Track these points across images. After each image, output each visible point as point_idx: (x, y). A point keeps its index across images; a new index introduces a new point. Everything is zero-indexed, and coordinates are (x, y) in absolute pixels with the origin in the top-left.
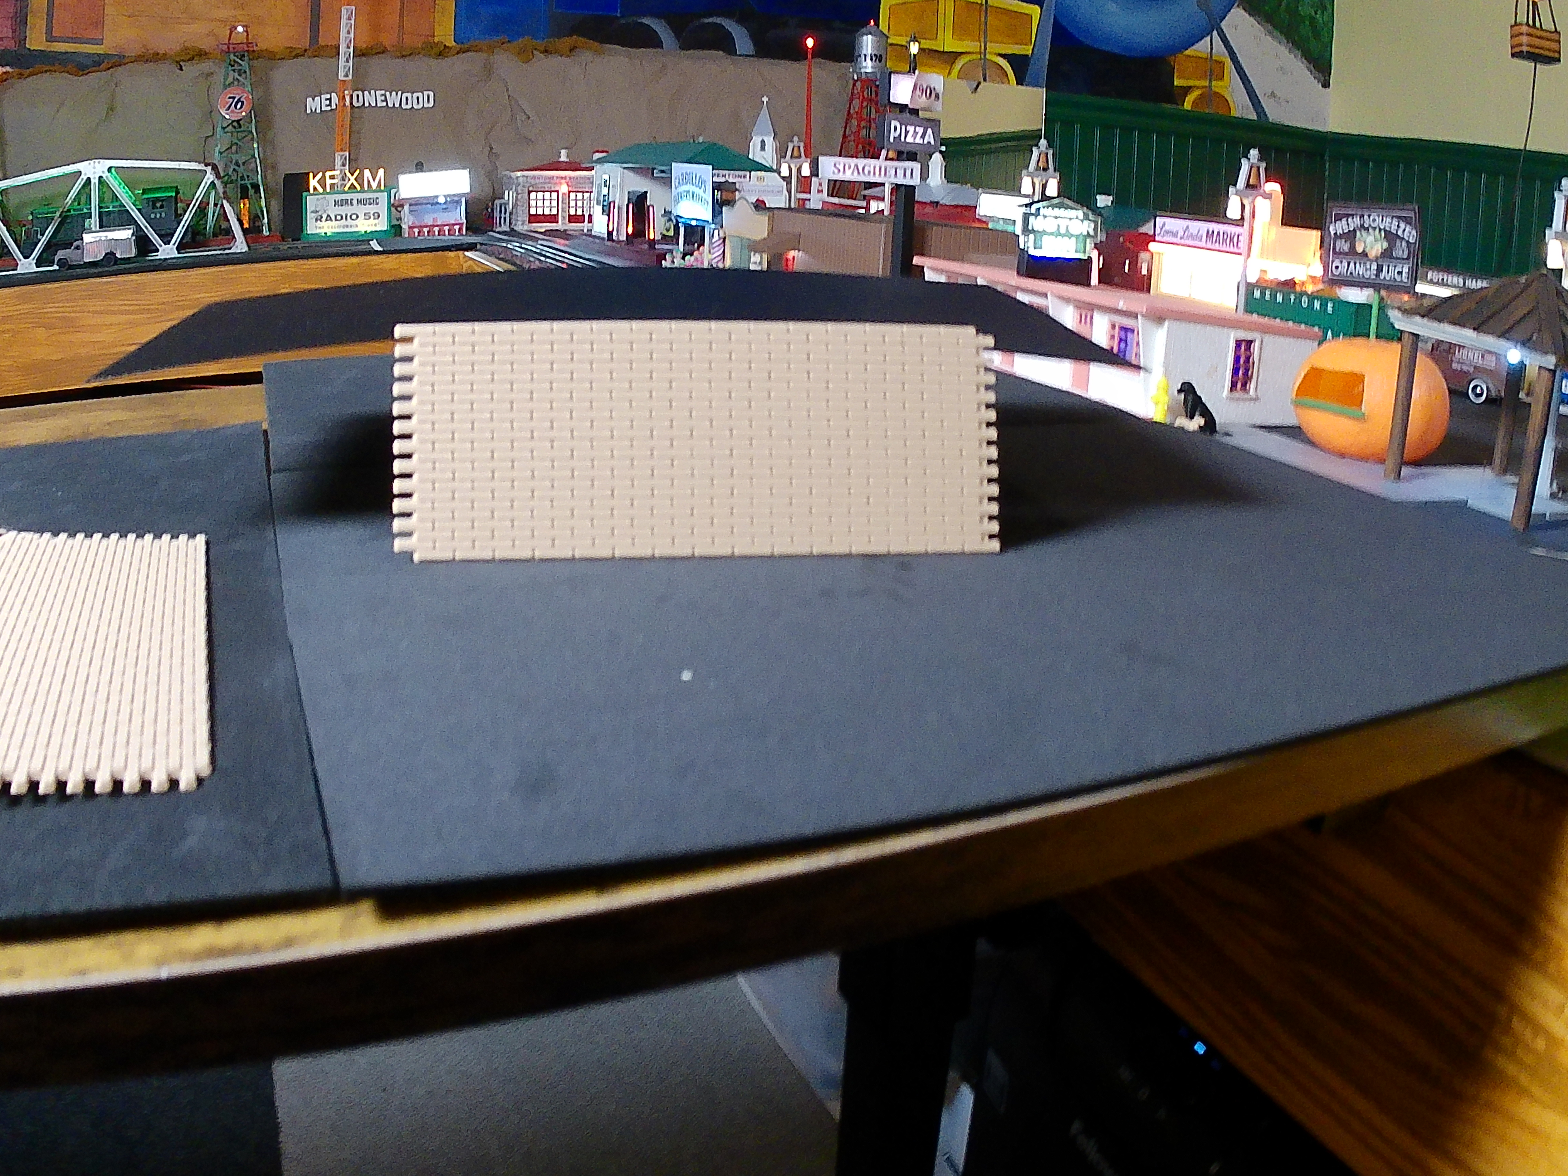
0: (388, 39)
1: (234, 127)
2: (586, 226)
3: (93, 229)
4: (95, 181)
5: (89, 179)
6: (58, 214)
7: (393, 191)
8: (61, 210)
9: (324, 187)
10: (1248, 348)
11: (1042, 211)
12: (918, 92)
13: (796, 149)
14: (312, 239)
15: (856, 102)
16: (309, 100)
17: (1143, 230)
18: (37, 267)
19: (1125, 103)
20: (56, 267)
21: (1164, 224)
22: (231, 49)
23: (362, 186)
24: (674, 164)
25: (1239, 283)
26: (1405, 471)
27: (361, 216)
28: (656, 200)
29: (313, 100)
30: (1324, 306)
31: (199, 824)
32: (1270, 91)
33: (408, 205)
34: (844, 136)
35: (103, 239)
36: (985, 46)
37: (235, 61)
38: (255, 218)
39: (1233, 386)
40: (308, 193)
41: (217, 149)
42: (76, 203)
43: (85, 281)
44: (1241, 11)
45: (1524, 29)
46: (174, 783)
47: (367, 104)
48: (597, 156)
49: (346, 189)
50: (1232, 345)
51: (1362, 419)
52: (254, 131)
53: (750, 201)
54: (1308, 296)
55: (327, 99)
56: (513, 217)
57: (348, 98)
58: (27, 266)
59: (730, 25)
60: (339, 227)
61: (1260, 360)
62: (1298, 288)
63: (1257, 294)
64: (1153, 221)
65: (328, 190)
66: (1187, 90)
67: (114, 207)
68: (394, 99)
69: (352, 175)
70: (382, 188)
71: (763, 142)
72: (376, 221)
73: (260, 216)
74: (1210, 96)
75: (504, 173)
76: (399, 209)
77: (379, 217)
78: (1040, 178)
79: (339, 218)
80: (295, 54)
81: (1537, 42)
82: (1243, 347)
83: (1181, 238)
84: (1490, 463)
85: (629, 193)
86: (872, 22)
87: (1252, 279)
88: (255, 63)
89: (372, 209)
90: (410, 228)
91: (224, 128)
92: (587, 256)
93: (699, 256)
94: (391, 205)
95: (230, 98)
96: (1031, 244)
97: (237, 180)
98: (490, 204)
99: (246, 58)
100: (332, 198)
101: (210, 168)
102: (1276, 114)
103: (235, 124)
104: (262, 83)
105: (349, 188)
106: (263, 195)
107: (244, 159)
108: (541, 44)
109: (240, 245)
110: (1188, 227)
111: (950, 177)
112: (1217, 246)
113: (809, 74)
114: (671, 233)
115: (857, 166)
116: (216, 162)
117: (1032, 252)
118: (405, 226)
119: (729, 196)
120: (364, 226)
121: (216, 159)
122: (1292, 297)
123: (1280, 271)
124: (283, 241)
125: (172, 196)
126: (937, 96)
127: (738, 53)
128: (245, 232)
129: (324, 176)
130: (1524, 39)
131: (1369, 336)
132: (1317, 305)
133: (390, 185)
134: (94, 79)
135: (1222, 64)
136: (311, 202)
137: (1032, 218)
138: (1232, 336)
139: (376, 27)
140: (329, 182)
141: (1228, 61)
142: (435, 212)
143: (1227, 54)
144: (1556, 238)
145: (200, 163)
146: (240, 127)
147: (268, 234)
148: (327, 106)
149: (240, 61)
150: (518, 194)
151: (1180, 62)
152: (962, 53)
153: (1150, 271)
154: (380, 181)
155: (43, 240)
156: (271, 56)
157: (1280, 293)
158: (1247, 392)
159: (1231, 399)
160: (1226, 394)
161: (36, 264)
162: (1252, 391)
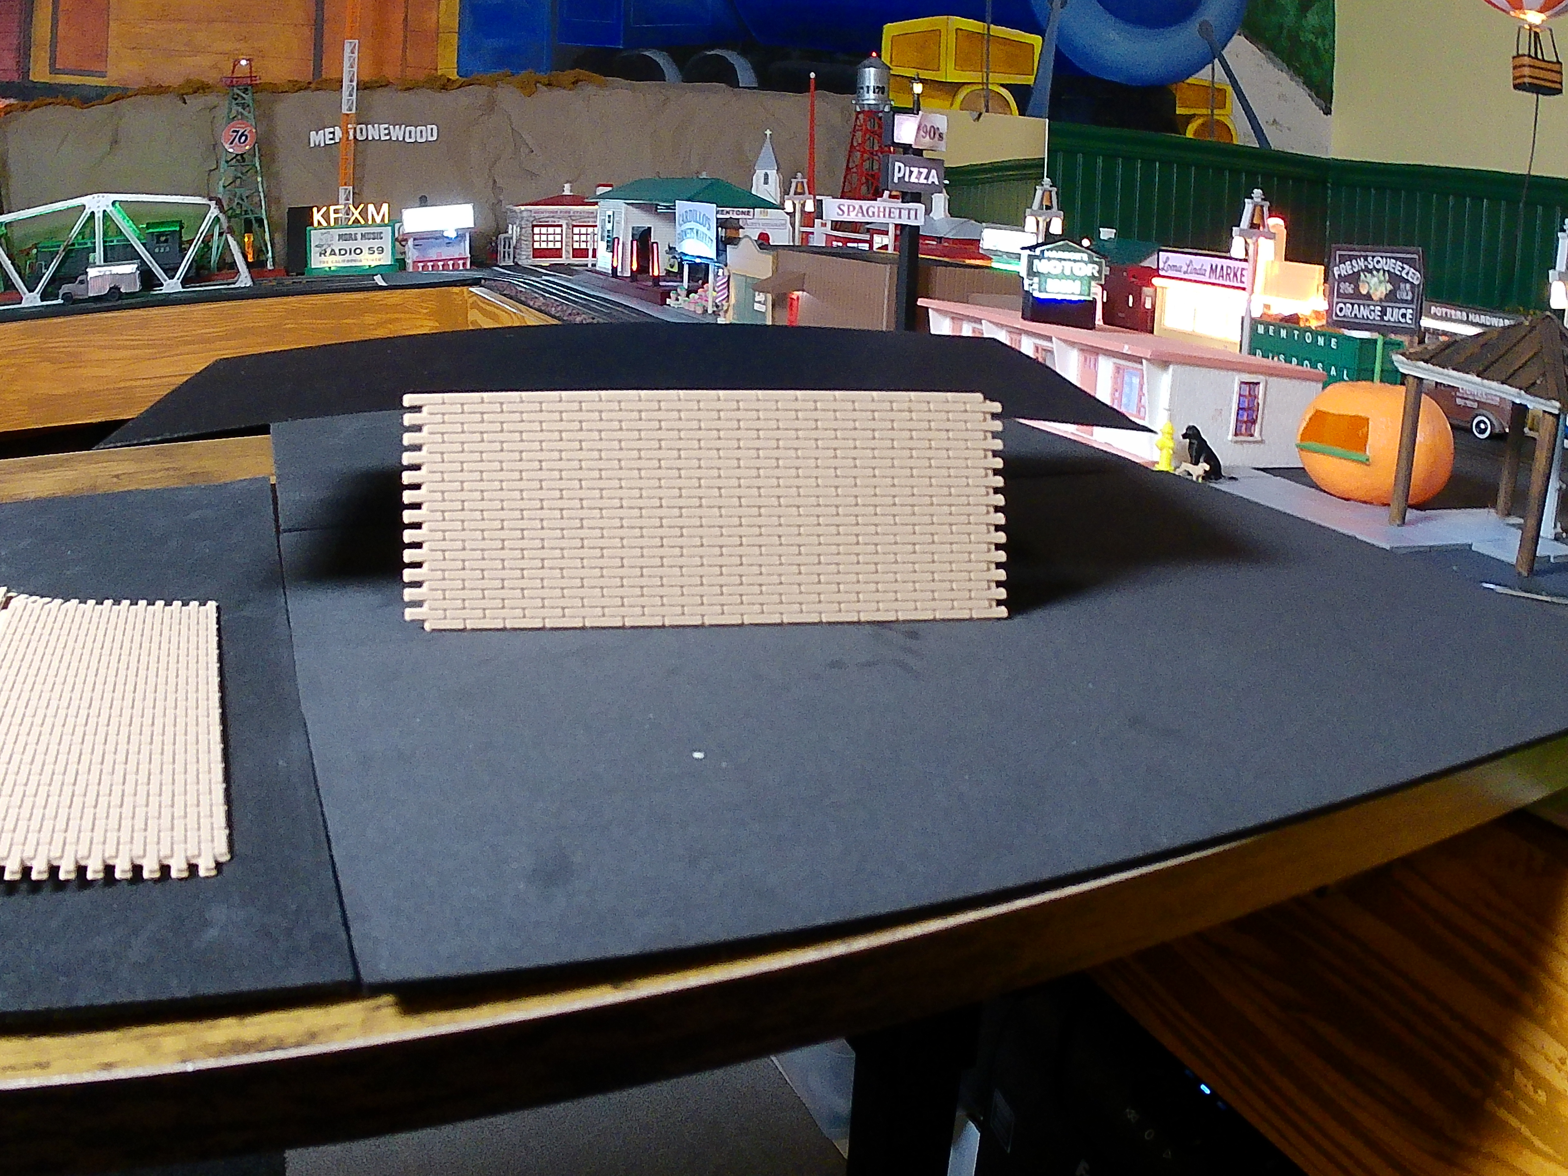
0: (391, 72)
1: (238, 160)
2: (590, 260)
3: (97, 264)
4: (99, 215)
5: (93, 213)
6: (62, 248)
7: (397, 225)
8: (65, 244)
9: (328, 222)
10: (1252, 391)
11: (1046, 254)
12: (922, 133)
13: (799, 185)
14: (315, 274)
15: (859, 134)
16: (313, 133)
17: (1145, 264)
18: (42, 301)
19: (1126, 132)
20: (60, 301)
21: (1168, 258)
22: (234, 82)
23: (366, 220)
24: (677, 202)
25: (1243, 318)
26: (1411, 514)
27: (366, 251)
28: (660, 236)
29: (317, 133)
30: (1328, 342)
31: (218, 913)
32: (1272, 119)
33: (412, 239)
34: (848, 168)
35: (107, 273)
36: (987, 76)
37: (238, 95)
38: (260, 251)
39: (1238, 428)
40: (311, 228)
41: (221, 183)
42: (80, 237)
43: (90, 316)
44: (1242, 38)
45: (1526, 60)
46: (193, 868)
47: (370, 138)
48: (601, 190)
49: (350, 223)
50: (1236, 388)
51: (1366, 463)
52: (257, 165)
53: (753, 238)
54: (1311, 332)
55: (331, 133)
56: (518, 251)
57: (351, 132)
58: (31, 300)
59: (732, 57)
60: (344, 261)
61: (1264, 403)
62: (1302, 324)
63: (1261, 330)
64: (1156, 256)
65: (332, 223)
66: (1189, 118)
67: (118, 241)
68: (397, 133)
69: (356, 209)
70: (386, 221)
71: (766, 175)
72: (381, 256)
73: (264, 249)
74: (1212, 125)
75: (508, 207)
76: (403, 243)
77: (383, 251)
78: (1044, 217)
79: (343, 252)
80: (298, 87)
81: (1537, 73)
82: (1248, 389)
83: (1185, 273)
84: (1494, 506)
85: (633, 228)
86: (874, 54)
87: (1256, 314)
88: (258, 96)
89: (376, 244)
90: (414, 262)
91: (227, 162)
92: (592, 293)
93: (703, 294)
94: (395, 240)
95: (234, 131)
96: (1036, 286)
97: (241, 214)
98: (494, 238)
99: (249, 92)
100: (336, 232)
101: (214, 202)
102: (1278, 142)
103: (239, 158)
104: (265, 117)
105: (354, 222)
106: (267, 230)
107: (248, 193)
108: (544, 77)
109: (244, 280)
110: (1191, 262)
111: (953, 211)
112: (1221, 282)
113: (812, 105)
114: (675, 270)
115: (861, 207)
116: (220, 196)
117: (1036, 294)
118: (409, 261)
119: (731, 233)
120: (368, 260)
121: (220, 193)
122: (1296, 332)
123: (1283, 307)
124: (288, 275)
125: (175, 231)
126: (941, 135)
127: (740, 85)
128: (249, 265)
129: (328, 210)
130: (1527, 71)
131: (1373, 381)
132: (1321, 341)
133: (395, 219)
134: (97, 112)
135: (1223, 92)
136: (315, 237)
137: (1036, 262)
138: (1236, 378)
139: (379, 62)
140: (333, 216)
141: (1230, 89)
142: (440, 245)
143: (1228, 82)
144: (1560, 279)
145: (204, 197)
146: (244, 161)
147: (272, 268)
148: (331, 139)
149: (244, 95)
150: (521, 228)
151: (1181, 93)
152: (964, 84)
153: (1153, 306)
154: (384, 215)
155: (48, 275)
156: (276, 90)
157: (1284, 328)
158: (1252, 435)
159: (1236, 442)
160: (1230, 437)
161: (41, 297)
162: (1256, 434)
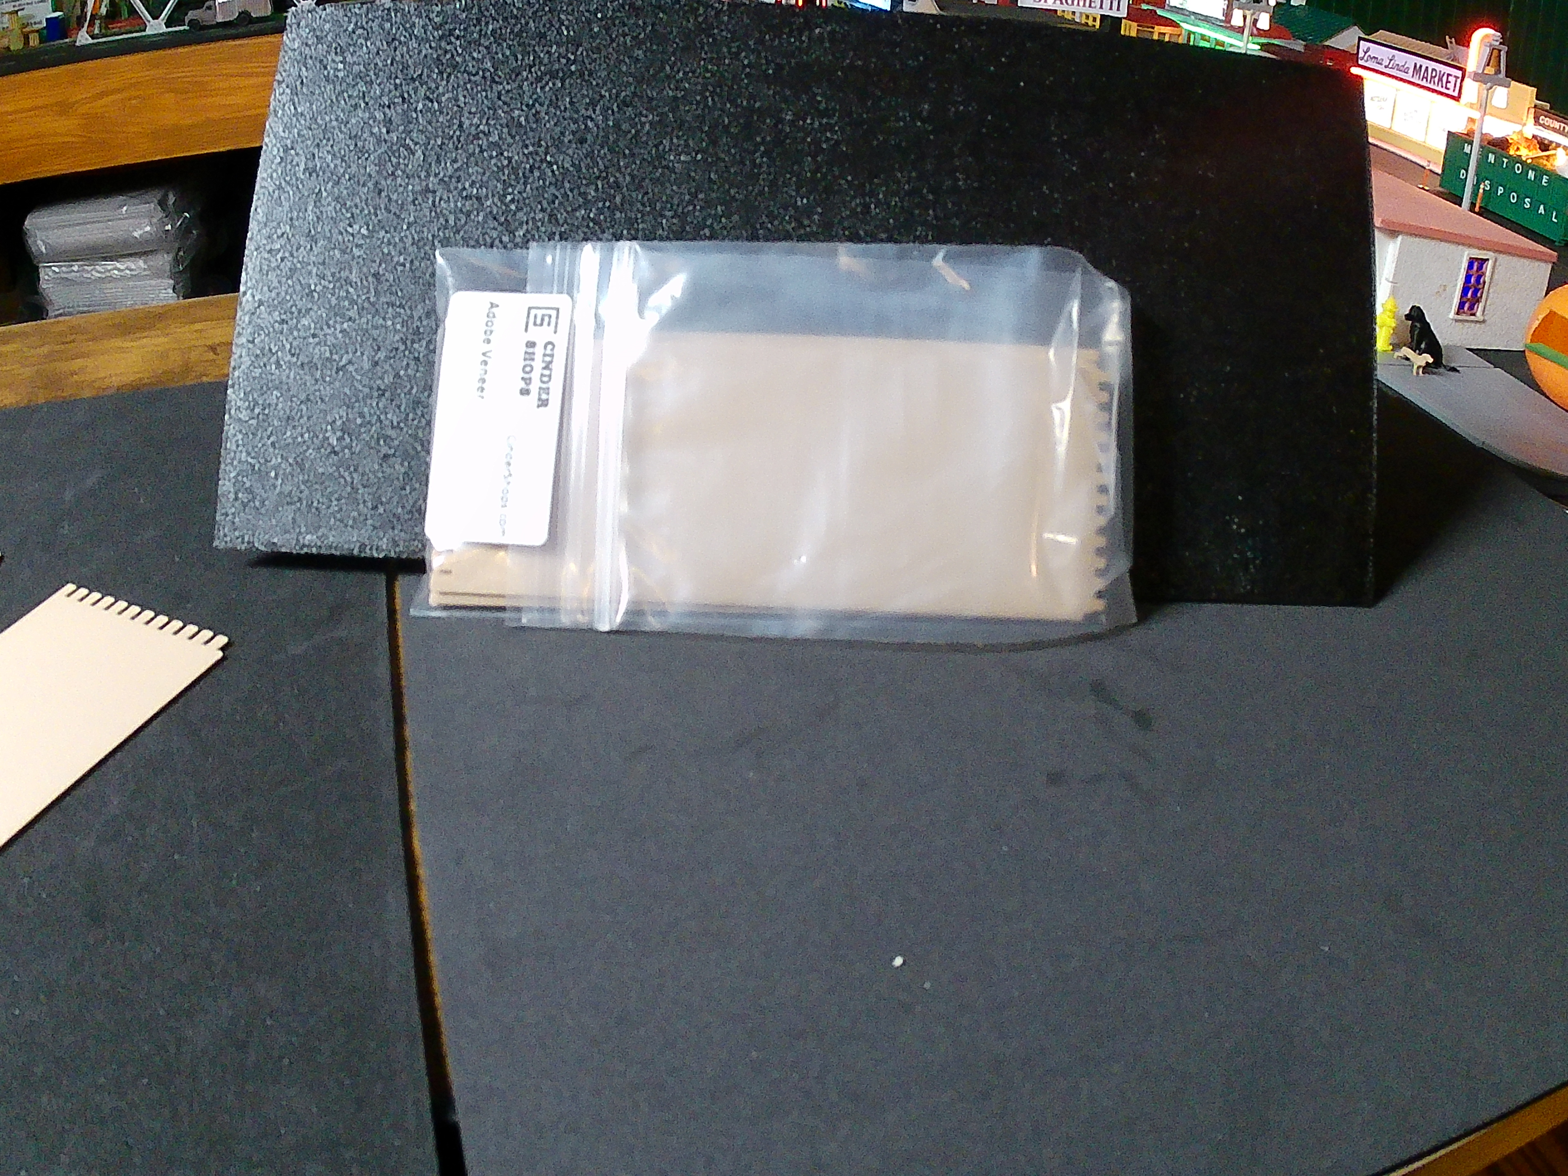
10: (1480, 268)
18: (167, 27)
20: (186, 28)
21: (1368, 49)
25: (1448, 132)
30: (1538, 177)
39: (1461, 305)
50: (1465, 264)
54: (1523, 163)
58: (156, 27)
61: (1491, 281)
62: (1512, 152)
82: (1476, 266)
83: (1386, 67)
110: (1394, 56)
112: (1424, 83)
122: (1505, 160)
123: (1491, 127)
132: (1531, 175)
138: (1466, 253)
157: (1493, 153)
158: (1474, 315)
159: (1457, 321)
160: (1452, 315)
161: (165, 24)
162: (1479, 314)
